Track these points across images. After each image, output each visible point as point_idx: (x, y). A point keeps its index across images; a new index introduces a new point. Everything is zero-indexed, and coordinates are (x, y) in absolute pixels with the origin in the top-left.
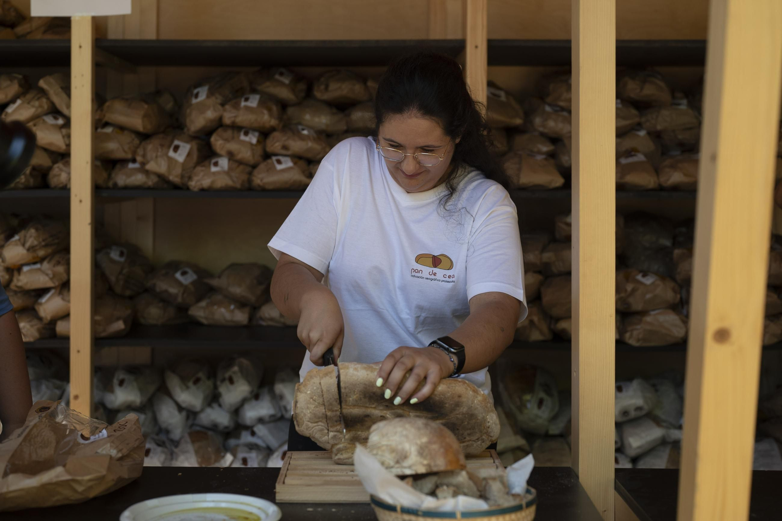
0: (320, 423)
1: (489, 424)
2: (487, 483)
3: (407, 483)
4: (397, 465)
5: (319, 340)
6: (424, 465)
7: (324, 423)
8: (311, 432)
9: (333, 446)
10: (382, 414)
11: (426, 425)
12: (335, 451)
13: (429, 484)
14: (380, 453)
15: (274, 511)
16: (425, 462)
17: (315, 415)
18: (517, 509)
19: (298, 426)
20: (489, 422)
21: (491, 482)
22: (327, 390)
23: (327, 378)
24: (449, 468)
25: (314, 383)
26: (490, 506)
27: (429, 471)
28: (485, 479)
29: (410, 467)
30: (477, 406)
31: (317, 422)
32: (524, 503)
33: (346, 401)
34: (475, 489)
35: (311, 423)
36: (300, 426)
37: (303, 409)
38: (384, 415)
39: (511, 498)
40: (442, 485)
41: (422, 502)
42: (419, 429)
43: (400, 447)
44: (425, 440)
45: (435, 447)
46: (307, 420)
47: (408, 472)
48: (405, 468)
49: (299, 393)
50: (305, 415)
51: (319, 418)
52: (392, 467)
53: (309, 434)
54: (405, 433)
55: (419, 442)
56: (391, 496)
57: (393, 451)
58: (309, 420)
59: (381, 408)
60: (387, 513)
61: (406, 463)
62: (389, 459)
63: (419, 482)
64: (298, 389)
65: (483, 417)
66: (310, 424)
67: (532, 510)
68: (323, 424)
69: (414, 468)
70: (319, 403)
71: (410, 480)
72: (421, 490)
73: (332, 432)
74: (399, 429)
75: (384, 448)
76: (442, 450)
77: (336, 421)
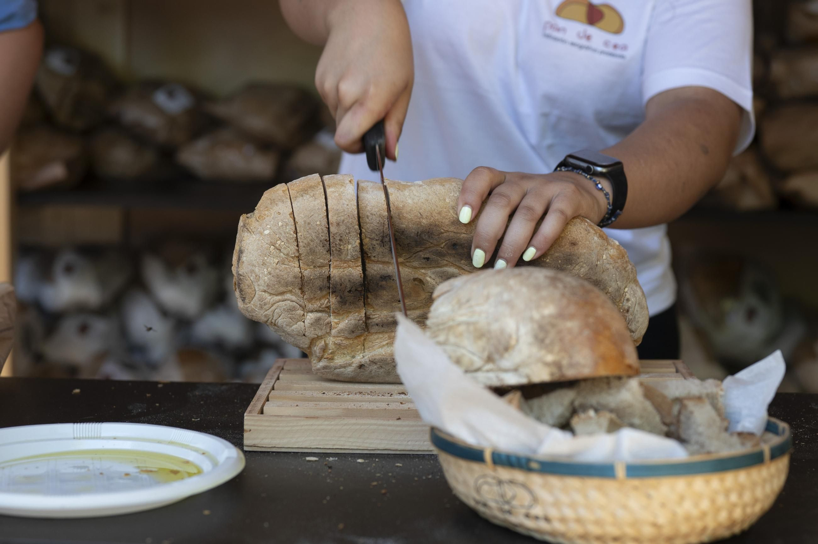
0: (288, 296)
1: (629, 304)
2: (683, 407)
3: (510, 402)
4: (490, 366)
5: (359, 102)
6: (547, 364)
7: (295, 294)
8: (269, 312)
9: (313, 342)
10: (416, 276)
11: (553, 280)
12: (318, 351)
13: (557, 404)
14: (452, 339)
15: (228, 458)
16: (550, 358)
17: (279, 280)
18: (754, 460)
19: (244, 300)
20: (628, 300)
21: (691, 405)
22: (305, 222)
23: (307, 197)
24: (602, 372)
25: (279, 213)
26: (692, 454)
27: (556, 377)
28: (678, 400)
29: (516, 370)
30: (608, 266)
31: (282, 293)
32: (766, 449)
33: (340, 251)
34: (657, 419)
35: (271, 294)
36: (247, 301)
37: (253, 265)
38: (420, 277)
39: (735, 440)
40: (584, 408)
41: (541, 442)
42: (538, 288)
43: (495, 327)
44: (549, 310)
45: (572, 325)
46: (262, 288)
47: (512, 379)
48: (506, 371)
49: (246, 234)
50: (258, 278)
51: (287, 285)
52: (478, 370)
53: (265, 316)
54: (506, 296)
55: (536, 315)
56: (472, 429)
57: (480, 335)
58: (265, 288)
59: (416, 264)
60: (463, 463)
61: (507, 362)
62: (472, 351)
63: (536, 402)
64: (244, 226)
65: (618, 290)
66: (268, 298)
67: (783, 463)
68: (294, 298)
69: (525, 370)
70: (288, 255)
71: (516, 396)
72: (539, 418)
73: (312, 312)
74: (495, 290)
75: (462, 328)
76: (587, 332)
77: (321, 289)
